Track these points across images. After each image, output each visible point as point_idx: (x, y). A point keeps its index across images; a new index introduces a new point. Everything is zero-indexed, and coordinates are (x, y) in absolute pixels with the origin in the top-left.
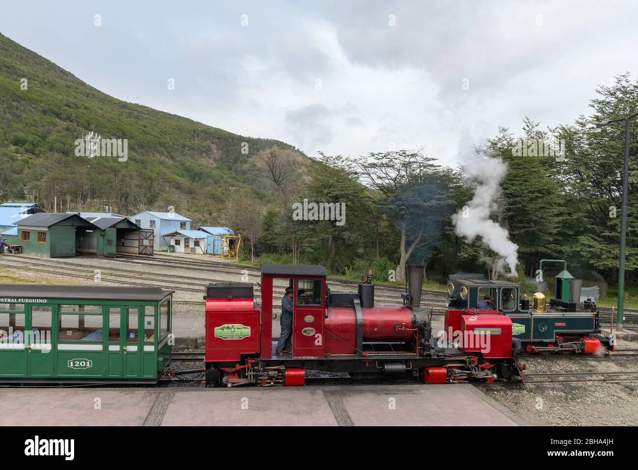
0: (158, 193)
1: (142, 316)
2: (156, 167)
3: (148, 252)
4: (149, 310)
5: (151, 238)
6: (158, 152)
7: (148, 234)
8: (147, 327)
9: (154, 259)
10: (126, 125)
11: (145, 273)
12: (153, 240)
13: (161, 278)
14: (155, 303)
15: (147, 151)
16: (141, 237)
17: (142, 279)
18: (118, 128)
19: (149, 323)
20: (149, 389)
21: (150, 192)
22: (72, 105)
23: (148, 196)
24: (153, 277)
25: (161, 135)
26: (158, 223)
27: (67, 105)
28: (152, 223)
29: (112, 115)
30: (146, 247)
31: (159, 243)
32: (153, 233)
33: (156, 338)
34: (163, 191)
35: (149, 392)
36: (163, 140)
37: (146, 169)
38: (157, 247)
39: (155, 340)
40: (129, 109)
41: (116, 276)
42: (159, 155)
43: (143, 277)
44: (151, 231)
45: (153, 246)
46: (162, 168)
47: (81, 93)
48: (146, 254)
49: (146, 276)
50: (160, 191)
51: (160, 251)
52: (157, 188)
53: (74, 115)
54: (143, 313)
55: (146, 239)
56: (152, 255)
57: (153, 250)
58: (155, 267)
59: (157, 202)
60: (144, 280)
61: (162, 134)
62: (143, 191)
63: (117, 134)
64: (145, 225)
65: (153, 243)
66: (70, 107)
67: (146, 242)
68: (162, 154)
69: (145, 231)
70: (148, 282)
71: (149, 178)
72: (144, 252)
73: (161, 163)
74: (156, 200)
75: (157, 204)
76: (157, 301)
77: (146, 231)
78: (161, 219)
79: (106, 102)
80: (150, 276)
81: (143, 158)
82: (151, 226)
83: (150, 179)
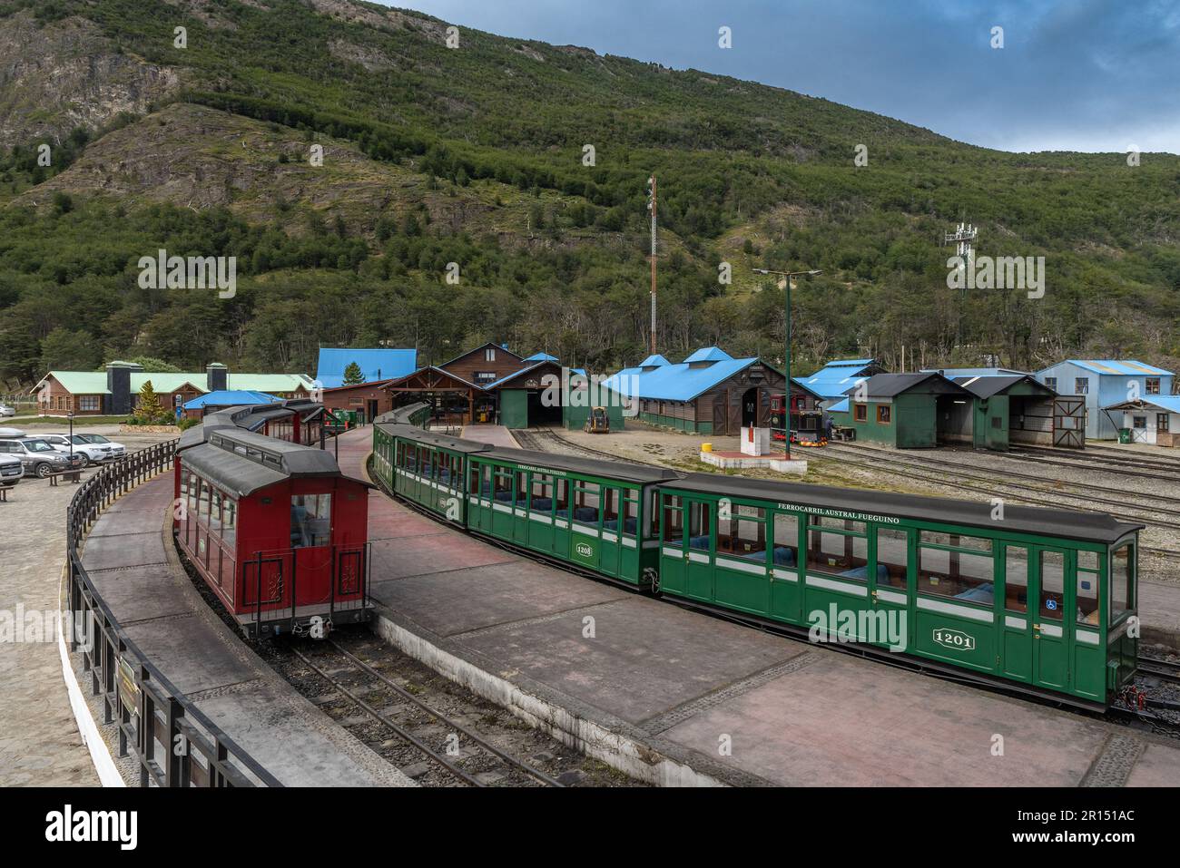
0: (1092, 322)
1: (1071, 569)
2: (1088, 269)
3: (1072, 442)
4: (1088, 558)
5: (1079, 413)
6: (1092, 237)
7: (1072, 406)
8: (1081, 592)
9: (1087, 457)
10: (1024, 197)
11: (1067, 484)
12: (1083, 418)
13: (1102, 496)
14: (1101, 546)
15: (1067, 240)
16: (1058, 412)
17: (1061, 494)
18: (1009, 208)
19: (1086, 585)
20: (1088, 719)
21: (1075, 321)
22: (928, 184)
23: (1070, 329)
24: (1086, 493)
25: (1099, 203)
26: (1093, 384)
27: (921, 186)
28: (1082, 383)
29: (999, 185)
30: (1069, 431)
31: (1096, 423)
32: (1083, 403)
33: (1103, 618)
34: (1104, 317)
35: (1087, 726)
36: (1104, 211)
37: (1065, 275)
38: (1091, 432)
39: (1100, 621)
40: (1029, 166)
41: (1009, 485)
42: (1093, 244)
43: (1065, 491)
44: (1080, 399)
45: (1083, 431)
46: (1101, 269)
47: (943, 159)
48: (1069, 446)
49: (1071, 490)
50: (1098, 316)
51: (1098, 440)
52: (1088, 310)
53: (931, 201)
54: (1073, 564)
55: (1069, 415)
56: (1082, 448)
57: (1083, 439)
58: (1091, 472)
59: (1091, 341)
60: (1067, 499)
61: (1100, 199)
62: (1059, 321)
63: (1008, 218)
64: (1066, 387)
65: (1083, 423)
66: (925, 188)
67: (1068, 423)
68: (1100, 240)
69: (1065, 399)
70: (1077, 503)
71: (1071, 293)
72: (1065, 441)
73: (1099, 259)
74: (1088, 335)
75: (1090, 344)
76: (1106, 543)
77: (1068, 400)
78: (1101, 375)
79: (986, 164)
80: (1079, 491)
81: (1059, 255)
82: (1079, 389)
83: (1075, 295)
